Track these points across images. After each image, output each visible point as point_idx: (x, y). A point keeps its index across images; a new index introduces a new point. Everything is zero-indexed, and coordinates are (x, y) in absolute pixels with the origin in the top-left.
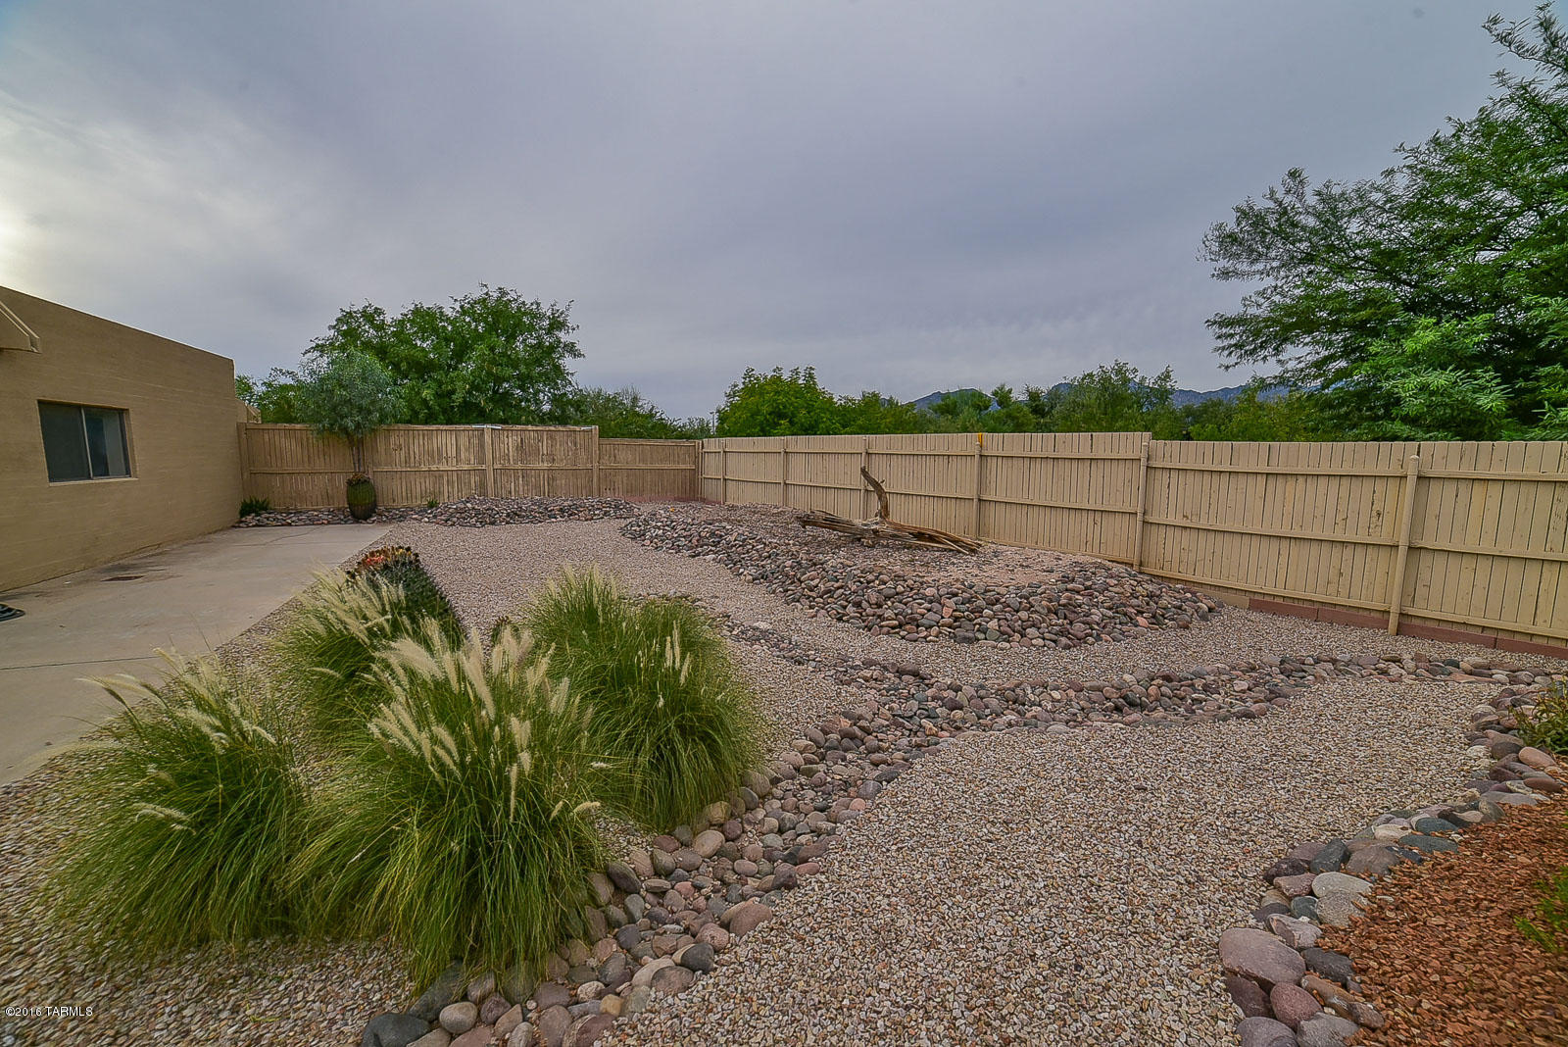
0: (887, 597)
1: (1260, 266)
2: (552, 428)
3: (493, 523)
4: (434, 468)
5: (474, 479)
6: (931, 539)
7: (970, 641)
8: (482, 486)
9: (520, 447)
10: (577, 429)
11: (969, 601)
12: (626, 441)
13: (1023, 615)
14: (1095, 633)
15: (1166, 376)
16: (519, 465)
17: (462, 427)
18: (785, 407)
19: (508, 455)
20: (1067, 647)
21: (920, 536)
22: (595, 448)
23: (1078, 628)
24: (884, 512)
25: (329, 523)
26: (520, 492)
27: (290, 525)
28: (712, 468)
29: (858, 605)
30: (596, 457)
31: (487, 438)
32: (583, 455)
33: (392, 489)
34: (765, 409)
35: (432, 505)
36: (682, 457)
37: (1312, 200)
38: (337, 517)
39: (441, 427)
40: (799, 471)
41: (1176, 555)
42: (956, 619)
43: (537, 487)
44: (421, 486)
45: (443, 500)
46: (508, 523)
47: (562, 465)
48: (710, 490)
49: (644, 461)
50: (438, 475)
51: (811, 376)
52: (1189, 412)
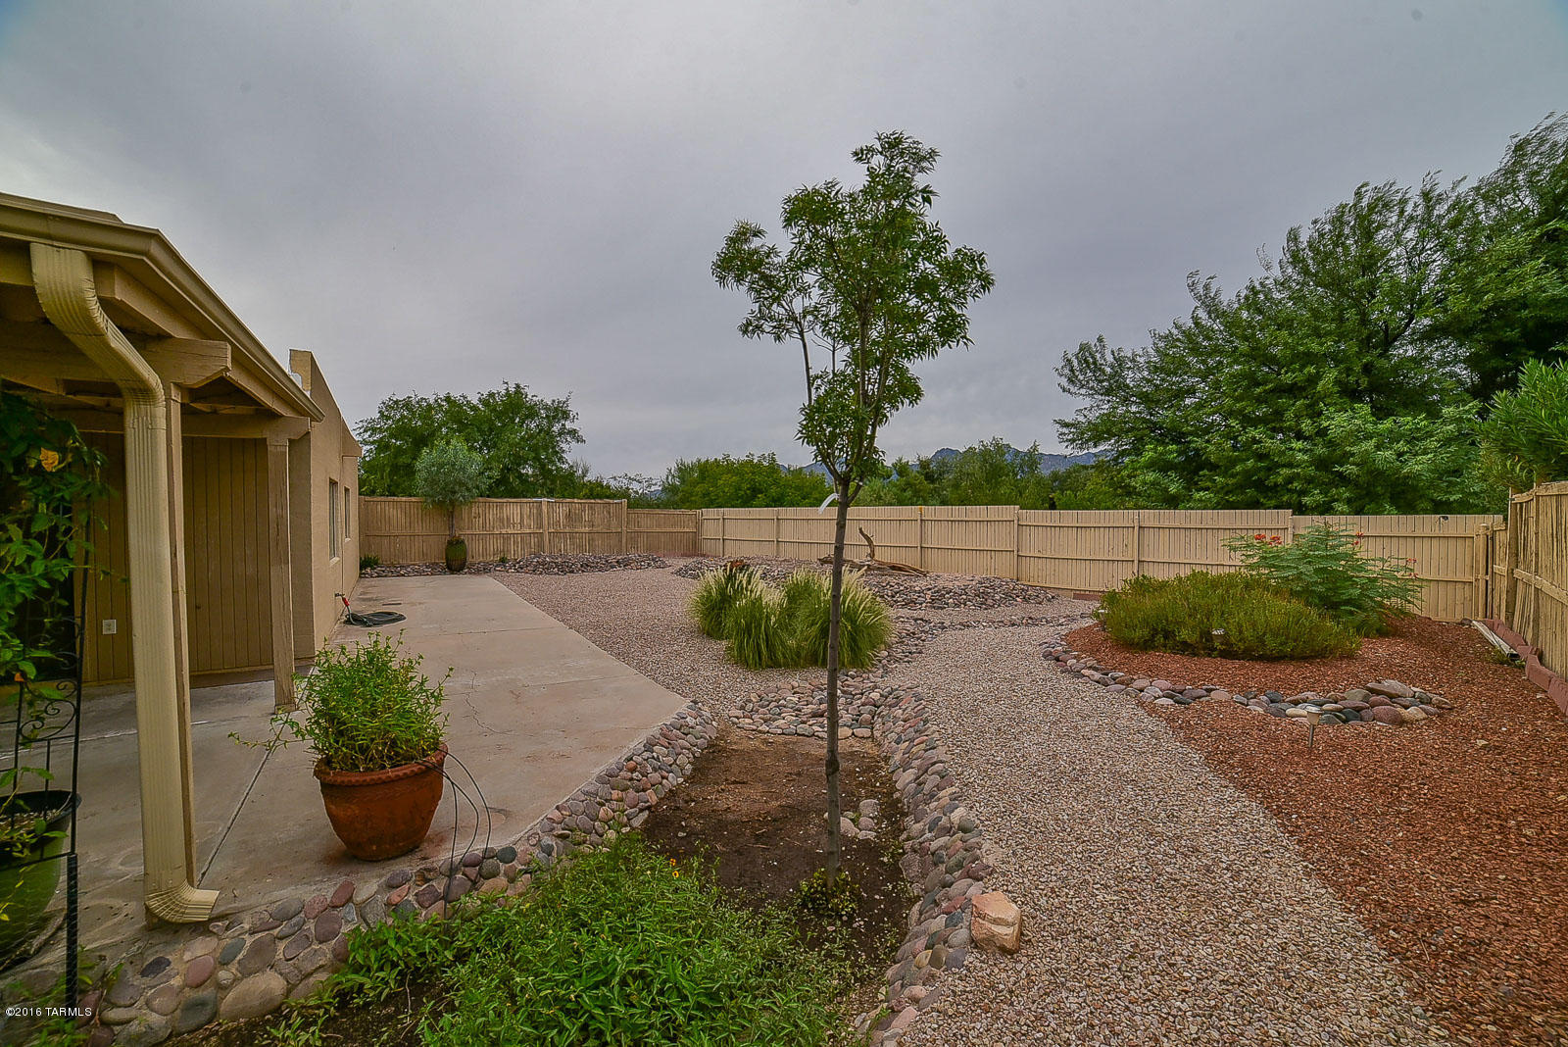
0: (896, 593)
1: (1083, 391)
2: (593, 501)
3: (572, 572)
4: (504, 531)
5: (533, 541)
6: (900, 569)
7: (942, 608)
8: (540, 545)
9: (569, 516)
10: (611, 501)
11: (937, 592)
12: (646, 511)
13: (964, 597)
14: (996, 604)
15: (1035, 448)
16: (567, 530)
17: (525, 500)
18: (760, 485)
19: (559, 522)
20: (986, 609)
21: (893, 568)
22: (625, 515)
23: (990, 602)
24: (872, 555)
25: (432, 574)
26: (568, 549)
27: (403, 575)
28: (710, 530)
29: (882, 597)
30: (624, 524)
31: (544, 508)
32: (614, 522)
33: (476, 551)
34: (745, 486)
35: (503, 561)
36: (686, 523)
37: (1110, 358)
38: (433, 569)
39: (510, 500)
40: (788, 532)
41: (1037, 574)
42: (933, 600)
43: (580, 546)
44: (493, 545)
45: (510, 556)
46: (583, 571)
47: (599, 529)
48: (707, 547)
49: (659, 526)
50: (506, 537)
51: (774, 460)
52: (1055, 477)
